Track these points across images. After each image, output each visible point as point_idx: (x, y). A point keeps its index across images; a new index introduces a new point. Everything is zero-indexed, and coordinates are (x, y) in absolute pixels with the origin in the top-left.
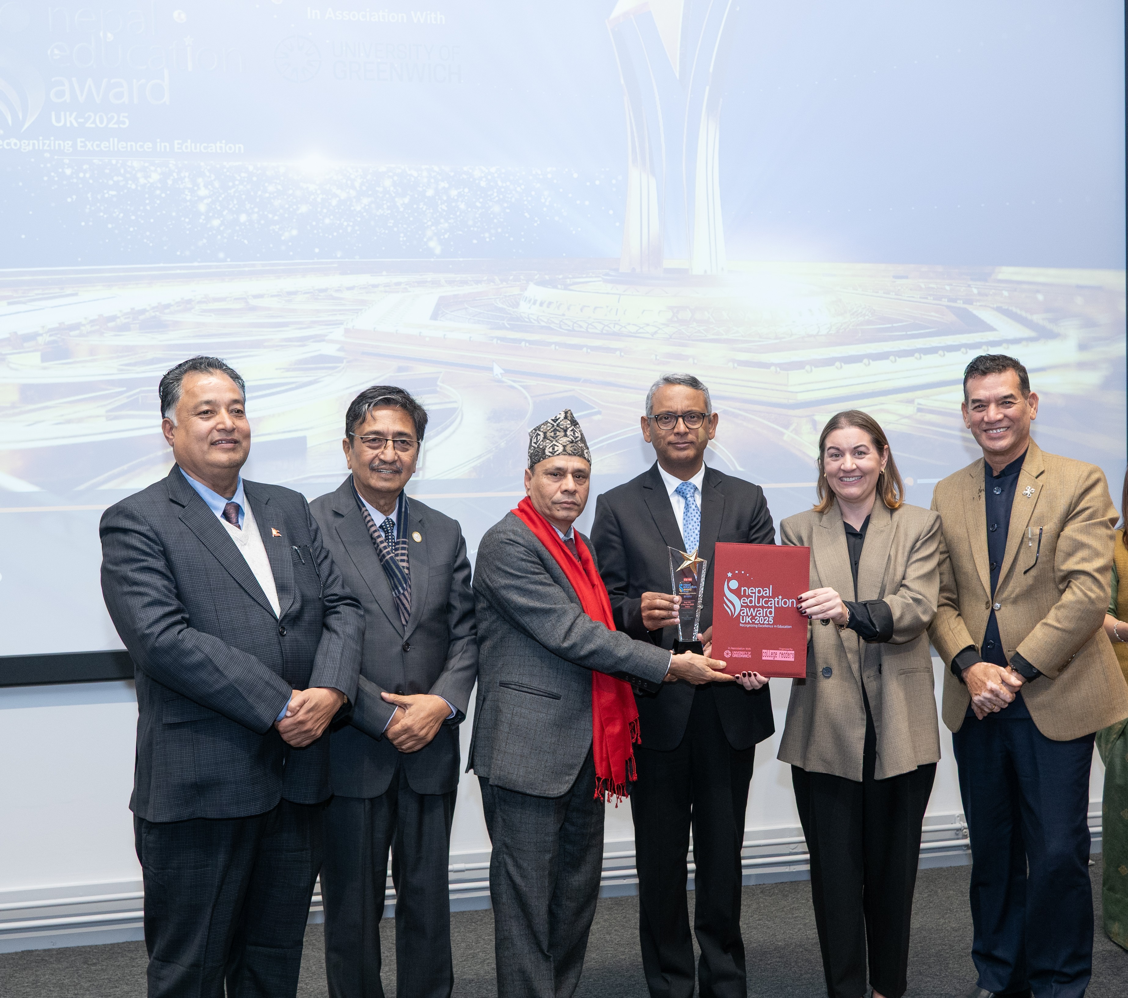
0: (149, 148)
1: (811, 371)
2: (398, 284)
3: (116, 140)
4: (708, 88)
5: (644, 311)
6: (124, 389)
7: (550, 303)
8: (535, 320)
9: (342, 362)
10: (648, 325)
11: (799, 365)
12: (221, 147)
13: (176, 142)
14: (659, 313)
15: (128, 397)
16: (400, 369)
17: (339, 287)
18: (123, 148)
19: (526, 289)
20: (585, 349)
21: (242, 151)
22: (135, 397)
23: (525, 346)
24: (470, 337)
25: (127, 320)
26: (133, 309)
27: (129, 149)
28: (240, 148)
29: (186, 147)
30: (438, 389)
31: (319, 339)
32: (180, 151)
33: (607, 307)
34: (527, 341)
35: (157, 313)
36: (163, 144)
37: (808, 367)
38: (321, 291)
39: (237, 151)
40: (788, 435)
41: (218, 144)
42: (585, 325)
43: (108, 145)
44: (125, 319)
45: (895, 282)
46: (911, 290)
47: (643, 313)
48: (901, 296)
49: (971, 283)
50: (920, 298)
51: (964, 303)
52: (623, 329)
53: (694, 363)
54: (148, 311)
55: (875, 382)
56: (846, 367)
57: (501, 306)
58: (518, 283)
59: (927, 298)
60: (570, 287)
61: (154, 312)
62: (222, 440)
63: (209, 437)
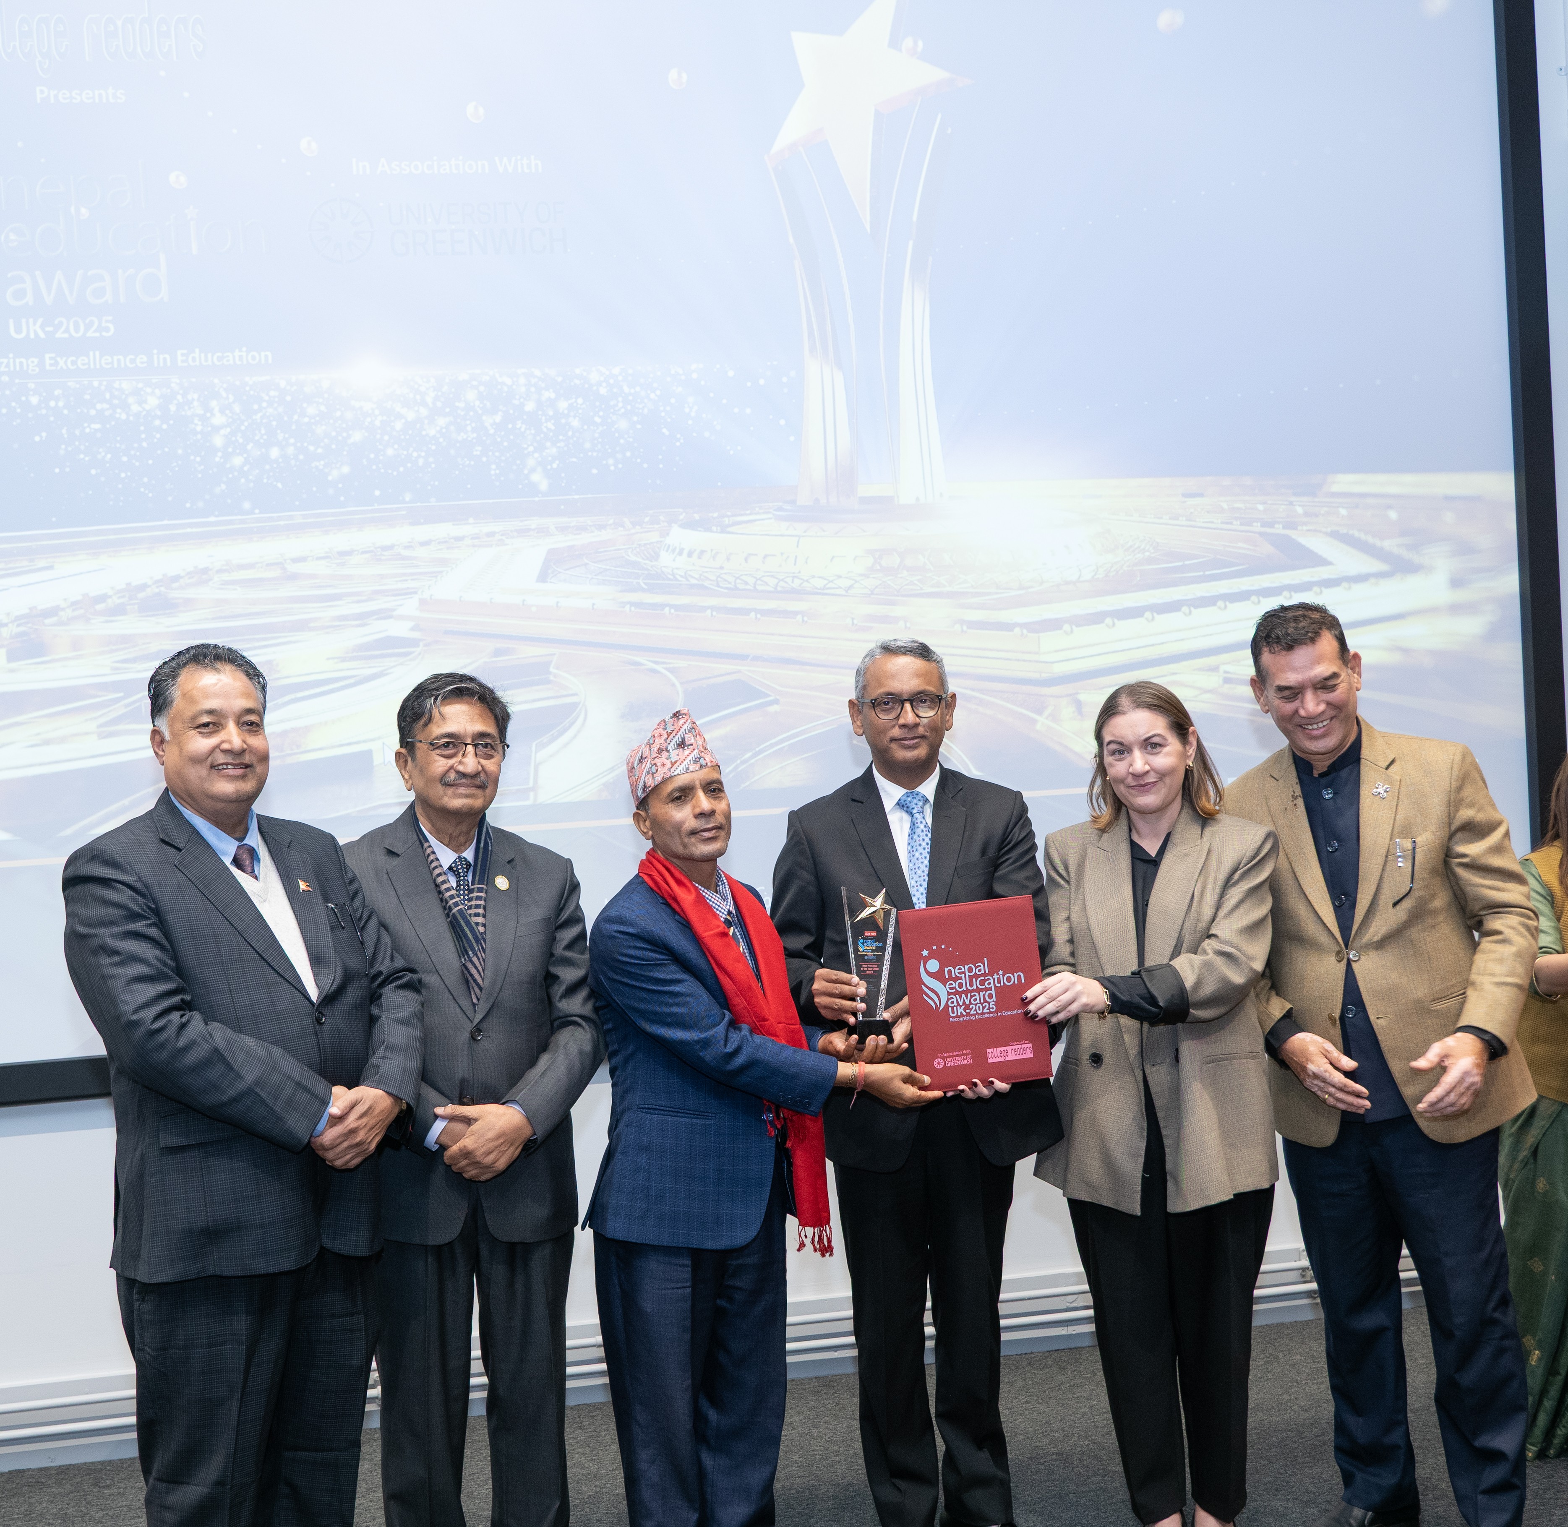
0: (142, 363)
1: (1072, 631)
2: (491, 534)
3: (97, 353)
4: (911, 243)
5: (833, 557)
6: (122, 694)
7: (702, 552)
8: (681, 576)
9: (417, 645)
10: (840, 577)
11: (1052, 625)
12: (241, 357)
13: (179, 352)
14: (855, 559)
15: (126, 706)
16: (498, 653)
17: (409, 542)
18: (107, 364)
19: (668, 534)
20: (753, 614)
21: (270, 361)
22: (138, 704)
23: (670, 612)
24: (594, 604)
25: (121, 601)
26: (128, 584)
27: (116, 366)
28: (266, 356)
29: (194, 359)
30: (552, 678)
31: (384, 615)
32: (186, 364)
33: (782, 554)
34: (671, 606)
35: (163, 589)
36: (161, 357)
37: (1066, 627)
38: (385, 548)
39: (263, 361)
40: (1042, 722)
41: (237, 353)
42: (751, 581)
43: (86, 361)
44: (119, 598)
45: (1185, 502)
46: (1208, 512)
47: (831, 561)
48: (1195, 521)
49: (1293, 499)
50: (1222, 523)
51: (1284, 528)
52: (805, 584)
53: (906, 627)
54: (149, 586)
55: (1162, 643)
56: (1121, 624)
57: (633, 558)
58: (656, 526)
59: (1231, 523)
60: (730, 529)
61: (157, 587)
62: (227, 764)
63: (210, 759)
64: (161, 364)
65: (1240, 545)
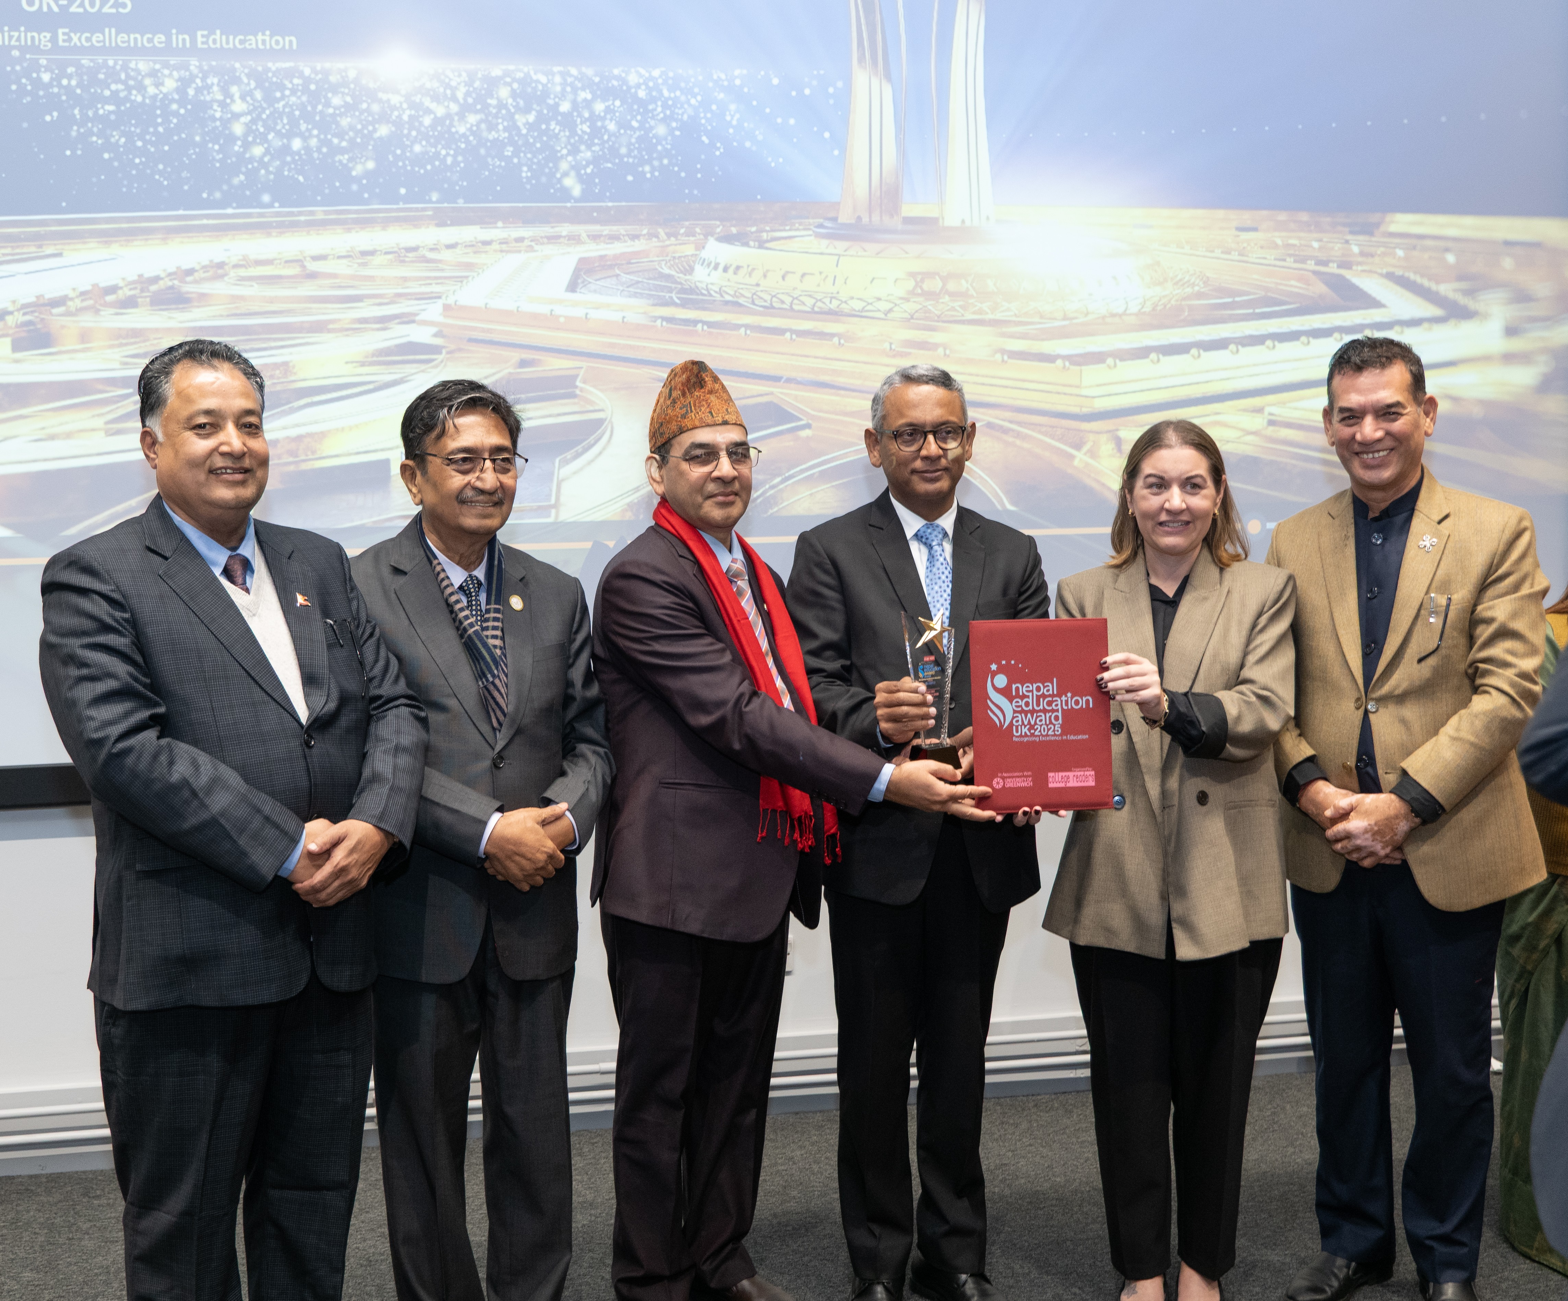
0: (160, 43)
1: (1115, 366)
2: (520, 240)
3: (113, 30)
5: (873, 279)
7: (738, 268)
8: (716, 292)
9: (441, 353)
10: (879, 299)
11: (1097, 358)
12: (264, 42)
13: (199, 33)
14: (895, 281)
16: (523, 363)
17: (435, 245)
18: (123, 42)
19: (703, 248)
20: (788, 335)
21: (295, 46)
23: (703, 329)
24: (624, 317)
25: (132, 293)
26: (140, 276)
27: (132, 44)
28: (291, 42)
29: (214, 41)
30: (578, 392)
31: (407, 319)
32: (205, 46)
33: (821, 273)
34: (704, 323)
35: (176, 282)
36: (180, 37)
37: (1110, 361)
38: (409, 250)
39: (287, 47)
40: (1080, 458)
41: (260, 37)
42: (788, 300)
43: (101, 38)
44: (131, 289)
45: (1238, 236)
46: (1262, 247)
47: (872, 282)
48: (1247, 256)
49: (1349, 237)
50: (1275, 259)
51: (1339, 267)
52: (844, 306)
53: (945, 354)
54: (162, 279)
55: (1207, 382)
56: (1166, 360)
57: (666, 271)
58: (692, 239)
59: (1284, 260)
60: (768, 245)
61: (171, 280)
62: (226, 468)
63: (208, 462)
64: (180, 45)
65: (1293, 283)
